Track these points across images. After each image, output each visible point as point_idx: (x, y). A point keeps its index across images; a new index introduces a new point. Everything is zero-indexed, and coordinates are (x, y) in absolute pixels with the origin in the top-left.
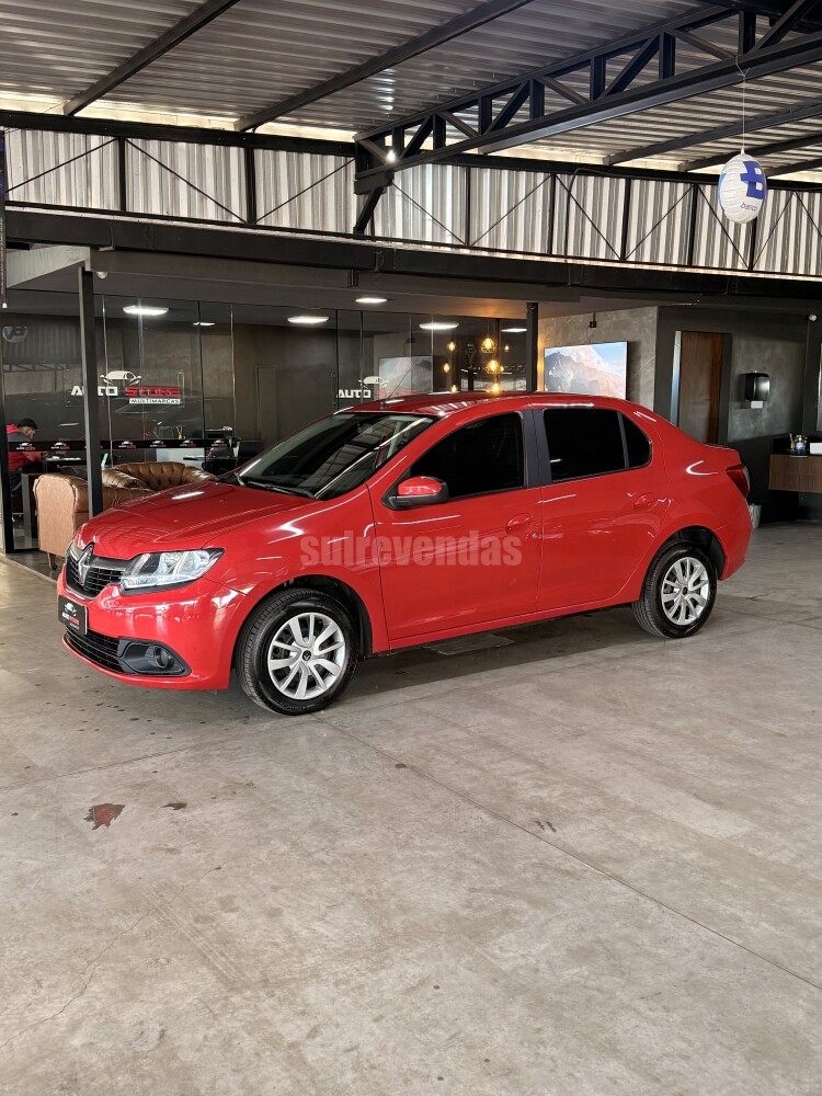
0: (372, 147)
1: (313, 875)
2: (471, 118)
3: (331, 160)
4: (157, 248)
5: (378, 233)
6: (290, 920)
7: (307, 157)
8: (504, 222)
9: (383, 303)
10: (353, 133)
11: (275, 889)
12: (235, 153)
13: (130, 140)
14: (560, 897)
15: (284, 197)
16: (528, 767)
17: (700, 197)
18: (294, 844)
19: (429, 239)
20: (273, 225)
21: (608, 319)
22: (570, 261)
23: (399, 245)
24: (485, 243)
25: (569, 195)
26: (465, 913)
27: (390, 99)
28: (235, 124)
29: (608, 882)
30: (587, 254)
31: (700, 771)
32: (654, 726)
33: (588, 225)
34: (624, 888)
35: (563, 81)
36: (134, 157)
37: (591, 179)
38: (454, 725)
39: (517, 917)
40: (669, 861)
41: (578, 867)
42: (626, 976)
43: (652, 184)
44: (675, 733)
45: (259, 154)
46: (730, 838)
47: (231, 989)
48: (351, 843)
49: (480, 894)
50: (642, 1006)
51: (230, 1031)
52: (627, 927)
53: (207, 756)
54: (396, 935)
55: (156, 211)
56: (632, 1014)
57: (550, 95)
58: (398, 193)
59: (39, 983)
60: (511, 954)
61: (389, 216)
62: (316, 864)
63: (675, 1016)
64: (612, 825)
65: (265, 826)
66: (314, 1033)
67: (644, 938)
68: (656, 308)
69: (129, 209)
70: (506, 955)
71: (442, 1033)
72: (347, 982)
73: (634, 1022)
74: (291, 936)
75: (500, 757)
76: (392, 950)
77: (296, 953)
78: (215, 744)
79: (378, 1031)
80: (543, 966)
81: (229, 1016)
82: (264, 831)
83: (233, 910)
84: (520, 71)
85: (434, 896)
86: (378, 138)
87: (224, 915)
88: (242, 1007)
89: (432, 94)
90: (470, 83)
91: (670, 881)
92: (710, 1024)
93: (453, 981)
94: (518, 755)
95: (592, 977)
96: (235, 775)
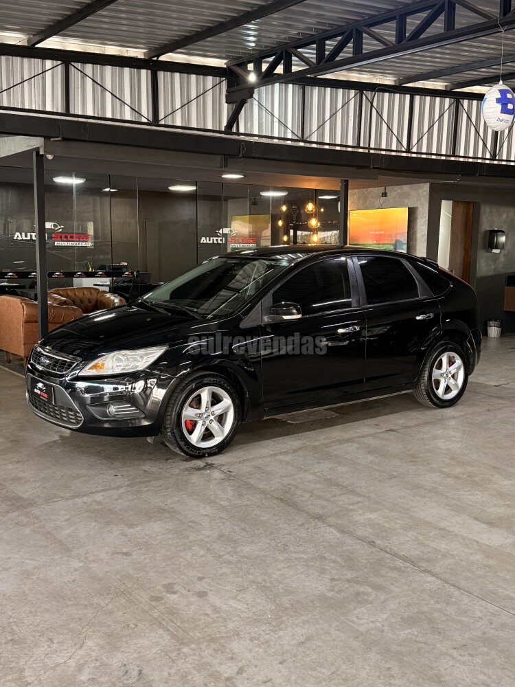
0: (239, 70)
1: (224, 570)
2: (310, 53)
3: (210, 80)
4: (91, 139)
5: (242, 130)
6: (212, 598)
7: (193, 77)
8: (327, 125)
9: (241, 178)
10: (225, 61)
11: (200, 579)
12: (144, 74)
13: (73, 63)
14: (392, 584)
15: (178, 105)
16: (360, 499)
17: (460, 107)
18: (208, 549)
19: (276, 135)
20: (170, 124)
21: (395, 191)
22: (372, 151)
23: (256, 139)
24: (314, 138)
25: (372, 106)
26: (330, 594)
27: (252, 39)
28: (145, 54)
29: (423, 575)
30: (383, 147)
31: (476, 502)
32: (441, 472)
33: (385, 126)
34: (434, 579)
35: (376, 30)
36: (75, 75)
37: (386, 95)
38: (305, 471)
39: (366, 597)
40: (462, 561)
41: (401, 565)
42: (443, 635)
43: (428, 98)
44: (456, 477)
45: (161, 74)
46: (501, 546)
47: (182, 644)
48: (247, 549)
49: (339, 582)
50: (455, 653)
51: (186, 670)
52: (439, 603)
53: (139, 491)
54: (286, 608)
55: (90, 113)
56: (449, 658)
57: (366, 39)
58: (255, 103)
59: (51, 640)
60: (365, 621)
61: (249, 119)
62: (225, 562)
63: (477, 659)
64: (421, 538)
65: (187, 537)
66: (241, 671)
67: (451, 610)
68: (428, 184)
69: (72, 112)
70: (361, 622)
71: (325, 671)
72: (258, 639)
73: (451, 663)
74: (216, 610)
75: (340, 492)
76: (285, 618)
77: (220, 620)
78: (144, 482)
79: (283, 670)
80: (386, 628)
81: (183, 661)
82: (187, 541)
83: (175, 593)
84: (346, 22)
85: (308, 583)
86: (243, 65)
87: (168, 595)
88: (190, 655)
89: (284, 36)
90: (311, 29)
91: (464, 574)
92: (500, 664)
93: (328, 638)
94: (352, 491)
95: (420, 635)
96: (161, 504)
